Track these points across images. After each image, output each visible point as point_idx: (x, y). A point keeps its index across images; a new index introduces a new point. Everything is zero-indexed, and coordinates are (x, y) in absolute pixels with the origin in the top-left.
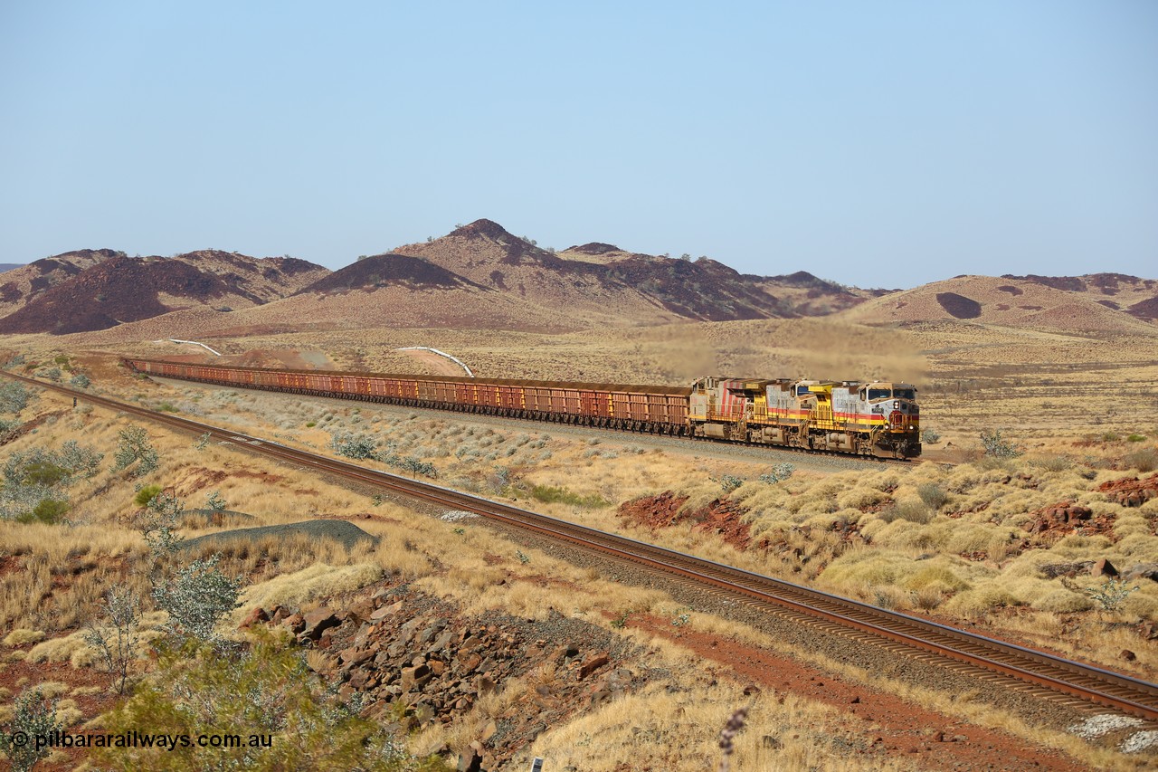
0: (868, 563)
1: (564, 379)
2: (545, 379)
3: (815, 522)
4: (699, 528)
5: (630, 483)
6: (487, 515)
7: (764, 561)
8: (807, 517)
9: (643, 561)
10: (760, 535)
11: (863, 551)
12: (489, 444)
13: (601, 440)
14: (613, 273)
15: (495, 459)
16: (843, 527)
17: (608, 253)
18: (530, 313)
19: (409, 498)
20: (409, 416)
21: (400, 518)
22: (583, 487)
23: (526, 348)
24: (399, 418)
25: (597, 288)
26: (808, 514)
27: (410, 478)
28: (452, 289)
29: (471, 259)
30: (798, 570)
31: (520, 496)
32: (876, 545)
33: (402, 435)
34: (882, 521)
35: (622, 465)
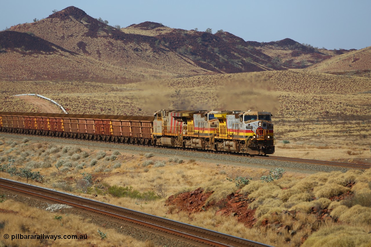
0: (336, 235)
1: (128, 114)
2: (116, 114)
3: (299, 207)
4: (221, 212)
5: (174, 183)
6: (77, 206)
7: (265, 235)
8: (293, 204)
9: (183, 236)
10: (262, 217)
11: (333, 227)
12: (78, 158)
13: (154, 154)
14: (160, 42)
15: (82, 168)
16: (318, 211)
17: (156, 29)
18: (105, 70)
19: (23, 196)
20: (23, 140)
21: (17, 210)
22: (142, 186)
23: (103, 93)
24: (17, 142)
25: (149, 52)
26: (294, 202)
27: (24, 183)
28: (51, 54)
29: (63, 34)
30: (288, 240)
31: (100, 193)
32: (341, 222)
33: (18, 154)
34: (344, 206)
35: (168, 171)
